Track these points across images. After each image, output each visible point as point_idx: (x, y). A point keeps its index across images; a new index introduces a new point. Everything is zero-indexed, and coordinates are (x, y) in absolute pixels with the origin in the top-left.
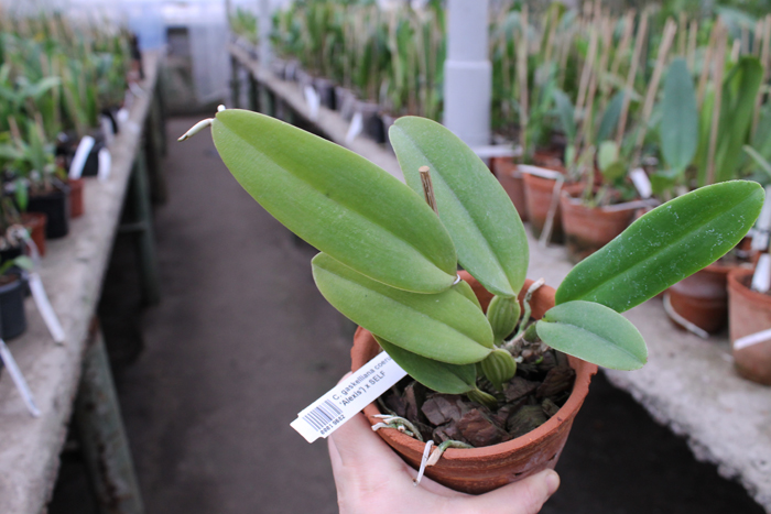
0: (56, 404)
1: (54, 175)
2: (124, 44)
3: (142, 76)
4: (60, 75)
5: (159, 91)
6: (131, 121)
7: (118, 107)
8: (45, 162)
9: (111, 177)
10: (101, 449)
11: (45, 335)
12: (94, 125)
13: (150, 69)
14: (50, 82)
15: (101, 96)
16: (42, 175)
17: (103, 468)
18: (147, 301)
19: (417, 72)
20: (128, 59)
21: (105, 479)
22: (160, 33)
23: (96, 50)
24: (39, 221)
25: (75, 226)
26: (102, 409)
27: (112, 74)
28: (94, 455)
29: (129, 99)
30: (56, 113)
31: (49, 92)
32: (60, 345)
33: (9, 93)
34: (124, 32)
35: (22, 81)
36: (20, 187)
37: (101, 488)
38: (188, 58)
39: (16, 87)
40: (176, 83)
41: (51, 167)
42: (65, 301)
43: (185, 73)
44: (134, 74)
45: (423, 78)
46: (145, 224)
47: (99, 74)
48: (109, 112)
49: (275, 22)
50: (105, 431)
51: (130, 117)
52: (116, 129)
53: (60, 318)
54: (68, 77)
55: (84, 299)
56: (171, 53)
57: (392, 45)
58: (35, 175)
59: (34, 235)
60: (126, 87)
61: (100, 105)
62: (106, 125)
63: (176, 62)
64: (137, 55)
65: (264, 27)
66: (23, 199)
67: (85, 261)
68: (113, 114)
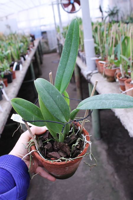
0: (6, 110)
1: (10, 71)
3: (34, 46)
4: (11, 50)
6: (29, 58)
8: (7, 68)
9: (22, 70)
11: (6, 100)
12: (19, 59)
14: (9, 51)
15: (21, 53)
16: (7, 71)
20: (30, 42)
22: (40, 34)
24: (6, 80)
25: (14, 81)
30: (10, 58)
31: (8, 54)
32: (8, 101)
33: (1, 55)
35: (4, 52)
36: (2, 73)
38: (47, 39)
39: (3, 53)
41: (9, 69)
42: (10, 94)
44: (31, 46)
48: (23, 56)
51: (28, 56)
52: (25, 59)
53: (8, 97)
54: (13, 50)
55: (13, 94)
56: (43, 38)
58: (5, 71)
59: (4, 82)
60: (29, 49)
61: (21, 55)
62: (22, 59)
63: (44, 40)
66: (3, 76)
67: (15, 87)
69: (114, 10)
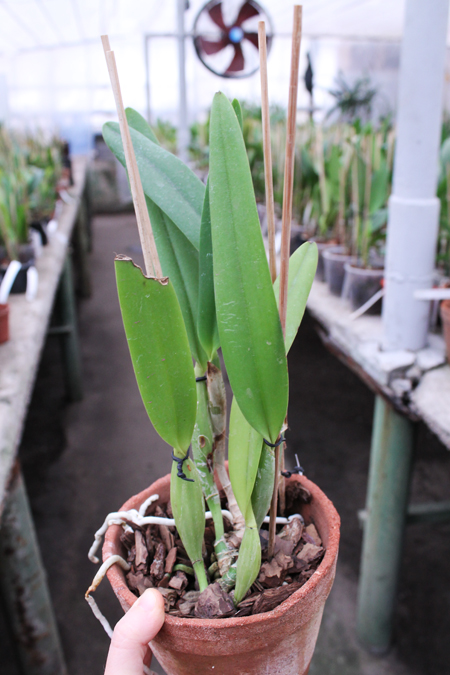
2: (56, 154)
3: (72, 182)
5: (87, 195)
6: (59, 232)
7: (47, 220)
9: (38, 295)
10: (20, 591)
12: (24, 239)
13: (79, 176)
15: (33, 210)
17: (21, 610)
18: (70, 397)
19: (348, 200)
20: (59, 168)
21: (23, 620)
22: (89, 140)
23: (30, 163)
26: (21, 553)
27: (43, 187)
28: (13, 596)
29: (59, 207)
34: (56, 143)
37: (19, 628)
40: (102, 185)
43: (110, 176)
44: (64, 182)
45: (355, 207)
46: (70, 327)
47: (30, 189)
48: (38, 226)
49: (194, 133)
50: (24, 574)
51: (59, 228)
52: (45, 241)
56: (97, 158)
57: (319, 168)
60: (57, 197)
61: (29, 220)
62: (36, 237)
63: (102, 166)
64: (67, 163)
65: (183, 139)
68: (43, 227)
69: (356, 90)
